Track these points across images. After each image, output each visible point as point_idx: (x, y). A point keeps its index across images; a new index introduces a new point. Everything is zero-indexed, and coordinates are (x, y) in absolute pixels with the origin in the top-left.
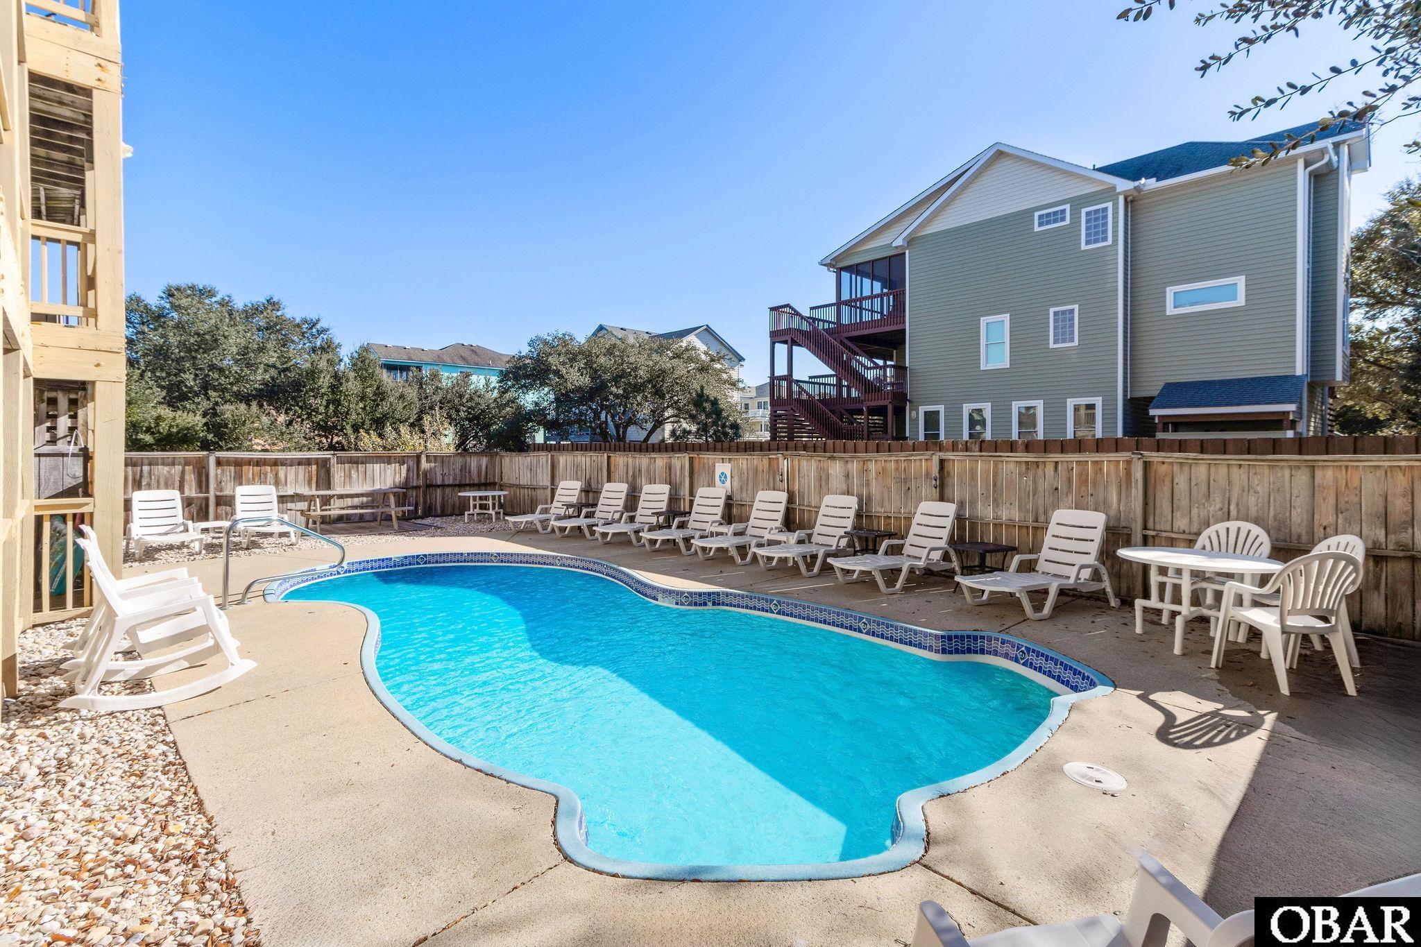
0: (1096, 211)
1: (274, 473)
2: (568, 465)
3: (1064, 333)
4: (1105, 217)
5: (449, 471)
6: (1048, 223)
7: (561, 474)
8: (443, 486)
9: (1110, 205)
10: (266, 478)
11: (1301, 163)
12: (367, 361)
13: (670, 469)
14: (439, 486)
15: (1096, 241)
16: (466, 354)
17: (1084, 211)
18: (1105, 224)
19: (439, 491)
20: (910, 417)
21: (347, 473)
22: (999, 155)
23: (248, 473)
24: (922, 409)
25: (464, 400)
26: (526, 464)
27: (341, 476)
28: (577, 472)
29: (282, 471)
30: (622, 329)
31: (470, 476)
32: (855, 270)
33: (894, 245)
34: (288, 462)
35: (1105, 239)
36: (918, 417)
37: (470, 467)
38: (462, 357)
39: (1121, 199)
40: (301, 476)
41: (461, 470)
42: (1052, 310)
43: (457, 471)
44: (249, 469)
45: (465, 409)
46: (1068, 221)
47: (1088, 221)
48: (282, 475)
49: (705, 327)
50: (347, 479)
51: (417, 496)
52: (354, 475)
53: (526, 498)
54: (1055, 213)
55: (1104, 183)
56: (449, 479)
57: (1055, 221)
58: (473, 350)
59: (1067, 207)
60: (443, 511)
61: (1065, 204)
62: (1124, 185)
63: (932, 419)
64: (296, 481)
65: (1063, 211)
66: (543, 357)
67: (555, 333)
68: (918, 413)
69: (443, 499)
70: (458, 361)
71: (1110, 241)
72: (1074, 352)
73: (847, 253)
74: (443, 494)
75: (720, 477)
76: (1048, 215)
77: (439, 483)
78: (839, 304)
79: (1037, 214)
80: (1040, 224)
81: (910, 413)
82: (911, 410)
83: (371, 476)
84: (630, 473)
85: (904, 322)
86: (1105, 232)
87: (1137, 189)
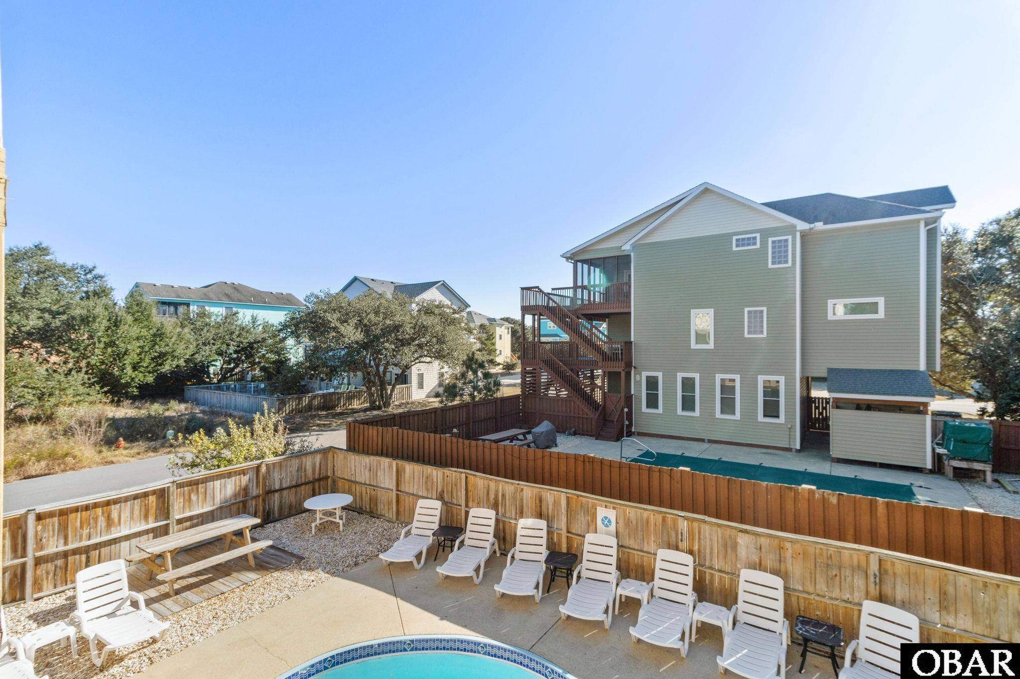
0: (780, 241)
1: (106, 515)
2: (416, 474)
3: (756, 327)
4: (786, 246)
5: (287, 474)
6: (743, 245)
7: (407, 480)
8: (281, 490)
9: (790, 238)
10: (96, 523)
11: (922, 224)
12: (144, 305)
13: (541, 501)
14: (277, 491)
15: (779, 263)
16: (230, 291)
17: (770, 240)
18: (786, 251)
19: (277, 495)
20: (635, 379)
21: (187, 497)
22: (706, 191)
23: (76, 522)
24: (645, 374)
25: (234, 336)
26: (363, 464)
27: (180, 502)
28: (426, 482)
29: (114, 510)
30: (372, 280)
31: (305, 475)
32: (591, 263)
33: (623, 248)
34: (123, 499)
35: (786, 262)
36: (641, 379)
37: (305, 466)
38: (226, 294)
39: (798, 235)
40: (137, 512)
41: (298, 471)
42: (746, 310)
43: (294, 473)
44: (76, 518)
45: (235, 344)
46: (758, 246)
47: (773, 247)
48: (115, 515)
49: (441, 283)
50: (187, 504)
51: (256, 505)
52: (194, 497)
53: (364, 494)
54: (749, 239)
55: (784, 221)
56: (287, 481)
57: (749, 245)
58: (235, 288)
59: (758, 235)
60: (280, 515)
61: (758, 232)
62: (802, 225)
63: (652, 383)
64: (132, 518)
65: (755, 238)
66: (321, 314)
67: (327, 290)
68: (641, 377)
69: (281, 502)
70: (223, 298)
71: (790, 264)
72: (764, 342)
73: (584, 250)
74: (281, 497)
75: (602, 520)
76: (743, 239)
77: (277, 487)
78: (575, 287)
79: (734, 238)
80: (737, 246)
81: (635, 377)
82: (635, 375)
83: (212, 495)
84: (492, 496)
85: (630, 307)
86: (786, 256)
87: (811, 229)
